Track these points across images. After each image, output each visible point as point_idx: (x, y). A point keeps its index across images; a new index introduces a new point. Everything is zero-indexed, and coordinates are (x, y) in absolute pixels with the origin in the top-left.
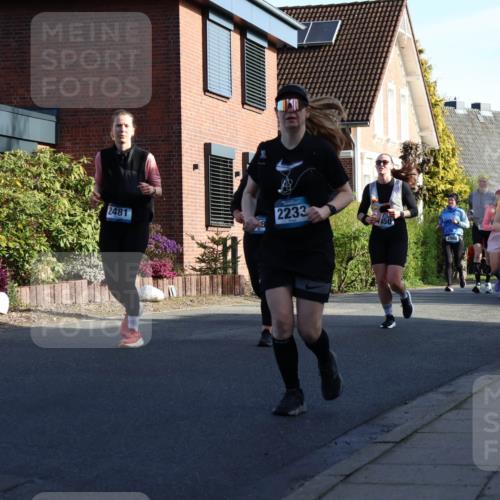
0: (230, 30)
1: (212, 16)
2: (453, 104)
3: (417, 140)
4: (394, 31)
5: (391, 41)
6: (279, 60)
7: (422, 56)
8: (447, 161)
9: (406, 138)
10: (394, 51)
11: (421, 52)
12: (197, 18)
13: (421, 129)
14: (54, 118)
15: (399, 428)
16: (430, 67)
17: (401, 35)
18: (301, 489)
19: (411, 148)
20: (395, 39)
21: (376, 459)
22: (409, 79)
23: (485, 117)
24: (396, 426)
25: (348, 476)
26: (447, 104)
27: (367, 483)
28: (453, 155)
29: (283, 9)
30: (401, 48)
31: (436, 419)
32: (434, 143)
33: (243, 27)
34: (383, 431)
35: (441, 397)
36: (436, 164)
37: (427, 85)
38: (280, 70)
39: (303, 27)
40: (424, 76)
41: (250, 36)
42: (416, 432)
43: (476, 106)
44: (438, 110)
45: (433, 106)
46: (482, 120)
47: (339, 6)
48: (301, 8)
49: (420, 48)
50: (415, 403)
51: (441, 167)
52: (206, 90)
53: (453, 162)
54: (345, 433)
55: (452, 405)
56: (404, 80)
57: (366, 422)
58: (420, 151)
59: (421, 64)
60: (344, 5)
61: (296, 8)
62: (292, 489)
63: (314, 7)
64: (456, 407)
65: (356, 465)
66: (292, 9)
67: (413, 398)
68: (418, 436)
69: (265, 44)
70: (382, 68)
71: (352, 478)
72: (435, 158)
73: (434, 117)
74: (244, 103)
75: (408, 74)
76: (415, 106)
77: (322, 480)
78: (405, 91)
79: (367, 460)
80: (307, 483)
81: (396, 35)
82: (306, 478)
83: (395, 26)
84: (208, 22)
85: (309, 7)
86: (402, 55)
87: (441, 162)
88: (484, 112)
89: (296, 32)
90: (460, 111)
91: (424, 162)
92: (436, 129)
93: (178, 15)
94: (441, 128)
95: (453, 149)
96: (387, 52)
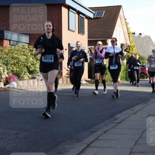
0: (75, 13)
1: (70, 10)
2: (134, 33)
3: (125, 43)
4: (119, 14)
5: (118, 17)
6: (88, 21)
7: (126, 21)
8: (132, 49)
9: (122, 42)
10: (119, 19)
11: (126, 19)
12: (67, 10)
13: (126, 40)
14: (29, 36)
15: (119, 119)
16: (128, 24)
17: (121, 15)
18: (93, 135)
19: (123, 45)
20: (119, 16)
21: (113, 127)
22: (123, 27)
23: (143, 37)
24: (118, 118)
25: (105, 132)
26: (133, 33)
27: (110, 133)
28: (134, 47)
29: (89, 8)
30: (121, 18)
31: (129, 117)
32: (129, 44)
33: (79, 13)
34: (115, 120)
35: (130, 111)
36: (130, 49)
37: (127, 28)
38: (88, 24)
39: (95, 13)
40: (126, 26)
41: (80, 15)
42: (124, 120)
43: (140, 34)
44: (130, 35)
45: (129, 34)
46: (142, 38)
47: (104, 7)
48: (94, 8)
49: (125, 18)
50: (123, 112)
51: (131, 50)
52: (69, 29)
53: (134, 49)
54: (105, 120)
55: (133, 113)
56: (121, 27)
57: (110, 117)
58: (125, 46)
59: (126, 23)
60: (105, 7)
61: (93, 8)
62: (91, 135)
63: (97, 8)
64: (134, 114)
65: (108, 129)
66: (92, 8)
67: (123, 111)
68: (124, 121)
69: (84, 17)
70: (116, 24)
71: (107, 132)
72: (129, 47)
73: (129, 37)
74: (79, 33)
75: (122, 25)
76: (124, 34)
77: (99, 133)
78: (122, 30)
79: (111, 127)
80: (95, 133)
81: (119, 15)
82: (94, 132)
83: (119, 13)
84: (69, 11)
85: (96, 7)
86: (121, 20)
87: (131, 49)
88: (142, 36)
89: (93, 14)
90: (136, 35)
91: (126, 49)
92: (130, 40)
93: (62, 9)
94: (131, 40)
95: (134, 45)
96: (117, 19)
